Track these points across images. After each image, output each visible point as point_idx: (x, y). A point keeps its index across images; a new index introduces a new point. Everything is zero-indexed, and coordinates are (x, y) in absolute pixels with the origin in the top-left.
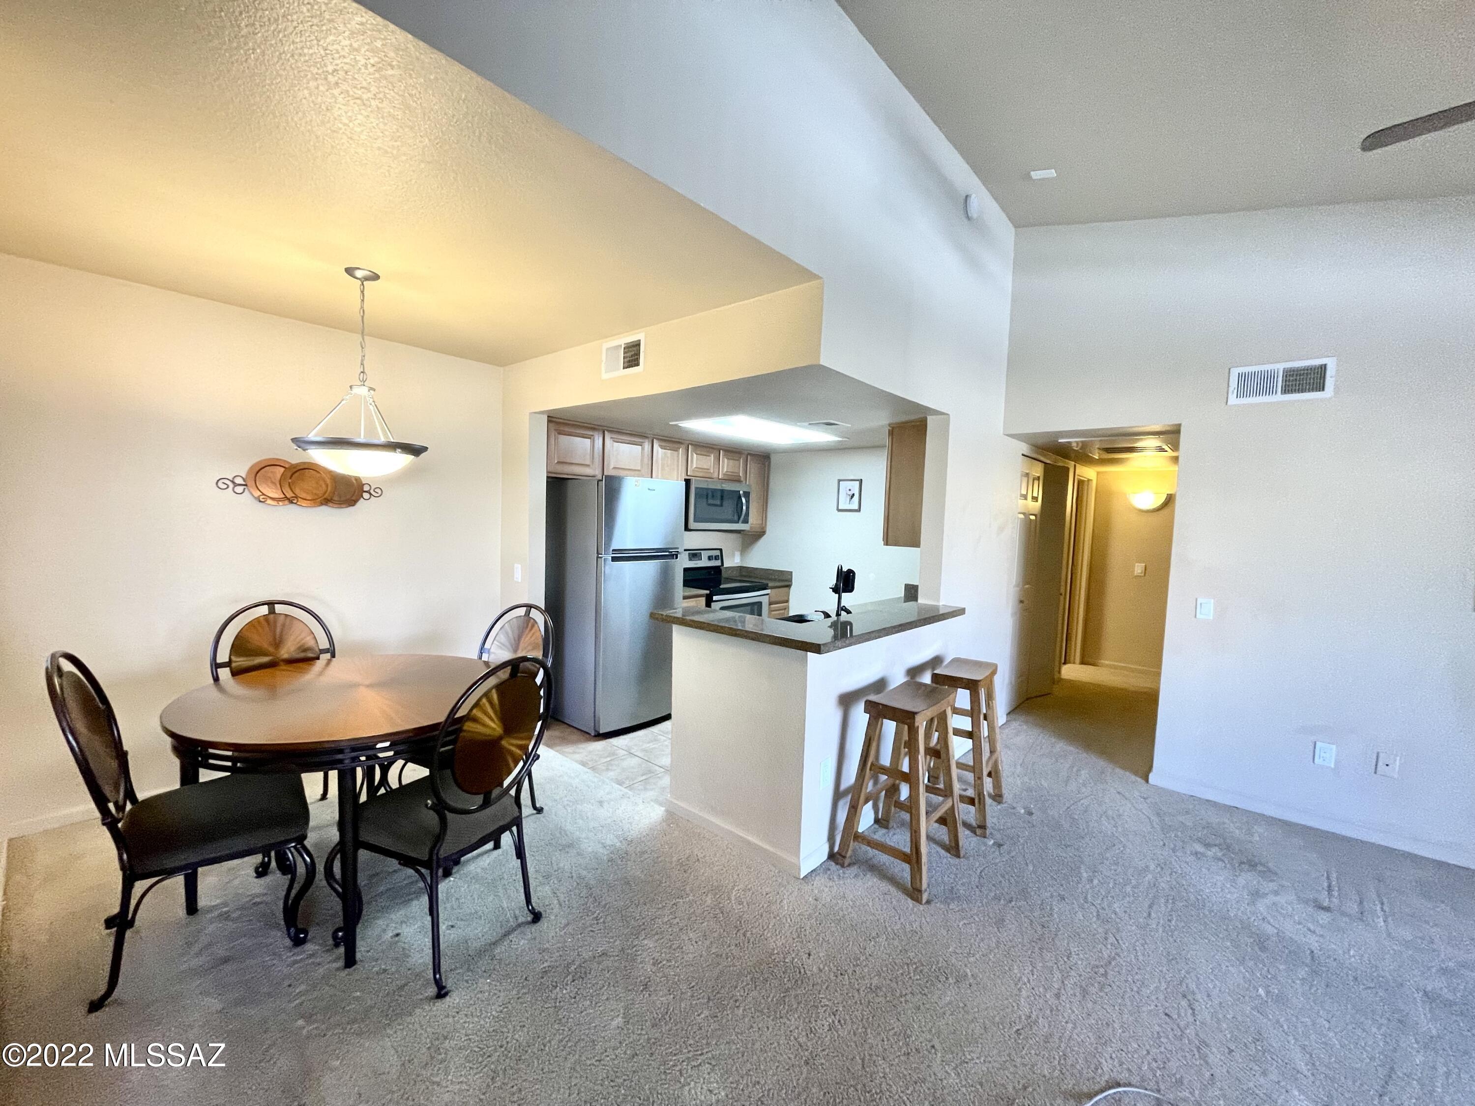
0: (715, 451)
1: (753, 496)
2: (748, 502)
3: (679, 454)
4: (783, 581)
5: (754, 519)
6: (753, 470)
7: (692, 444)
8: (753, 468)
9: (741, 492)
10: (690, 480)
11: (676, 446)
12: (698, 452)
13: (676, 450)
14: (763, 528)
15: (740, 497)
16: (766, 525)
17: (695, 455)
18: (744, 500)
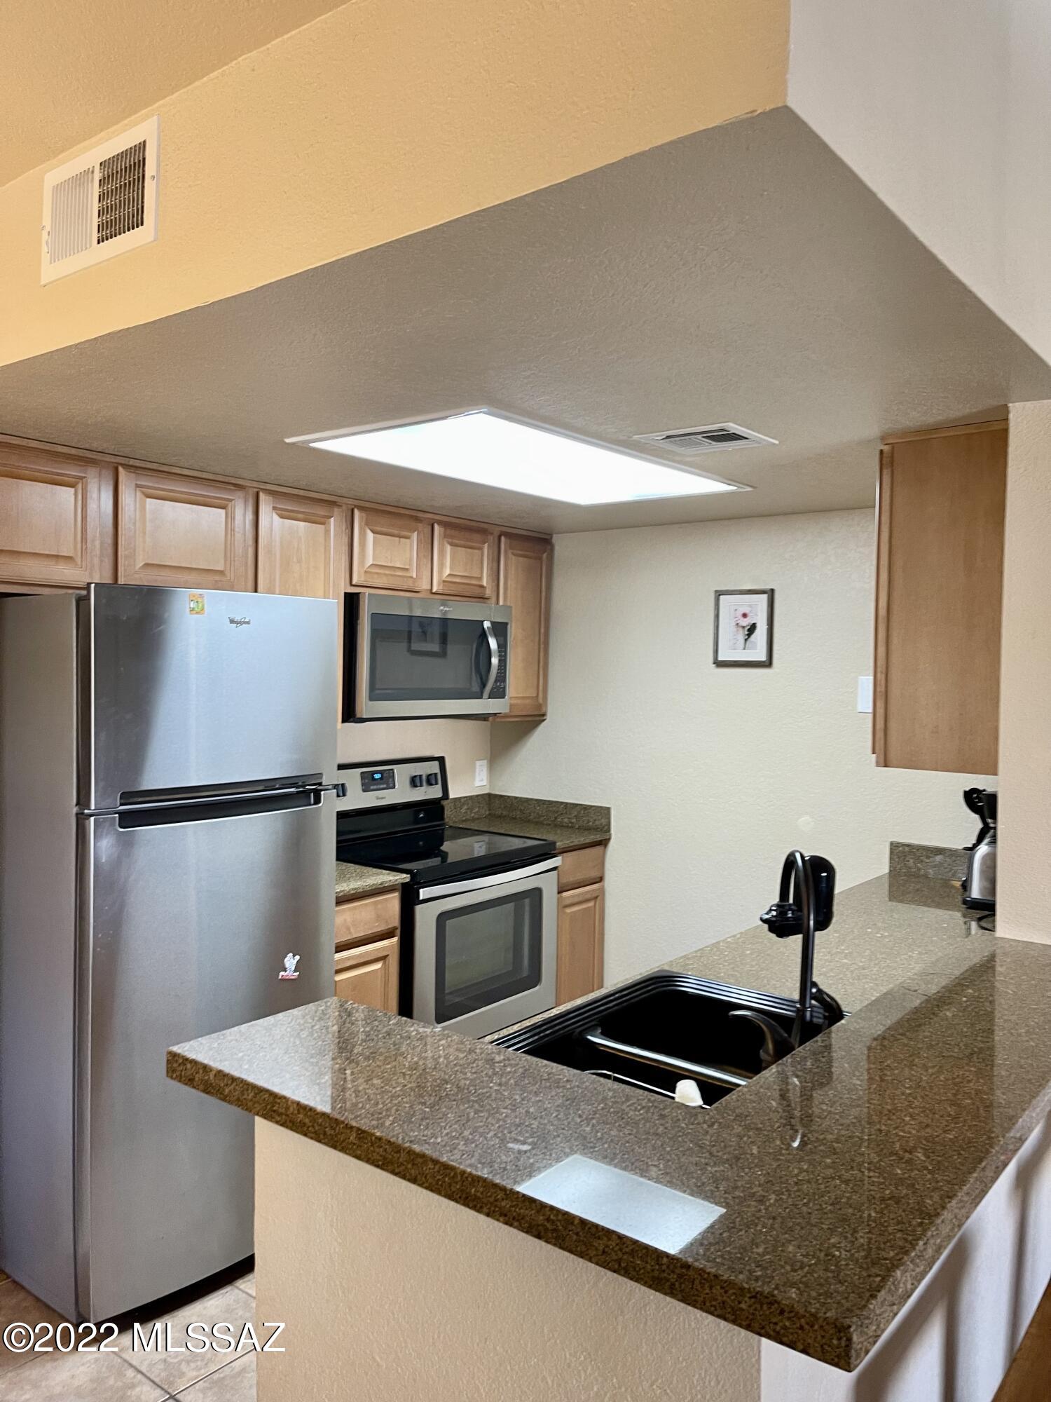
0: (420, 525)
1: (514, 632)
2: (502, 647)
3: (327, 532)
4: (589, 829)
5: (517, 686)
6: (512, 572)
7: (361, 508)
8: (513, 568)
9: (487, 625)
10: (358, 594)
11: (320, 511)
12: (379, 529)
13: (322, 521)
14: (540, 706)
15: (483, 636)
16: (545, 698)
17: (370, 535)
18: (493, 643)
